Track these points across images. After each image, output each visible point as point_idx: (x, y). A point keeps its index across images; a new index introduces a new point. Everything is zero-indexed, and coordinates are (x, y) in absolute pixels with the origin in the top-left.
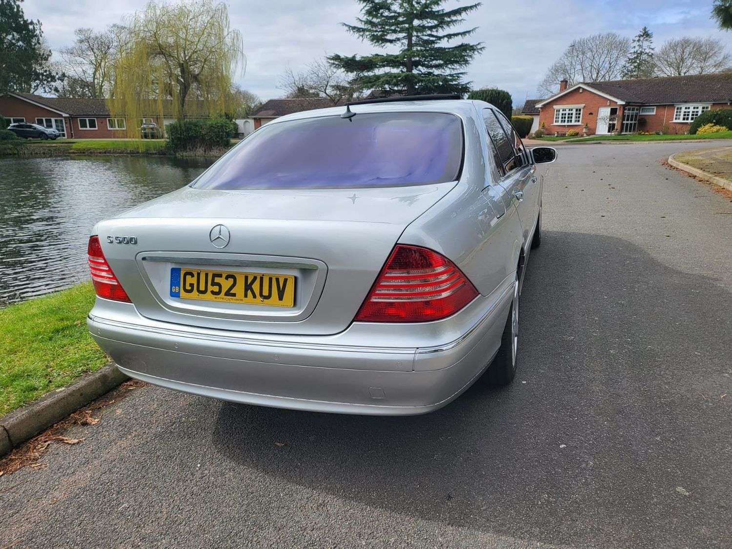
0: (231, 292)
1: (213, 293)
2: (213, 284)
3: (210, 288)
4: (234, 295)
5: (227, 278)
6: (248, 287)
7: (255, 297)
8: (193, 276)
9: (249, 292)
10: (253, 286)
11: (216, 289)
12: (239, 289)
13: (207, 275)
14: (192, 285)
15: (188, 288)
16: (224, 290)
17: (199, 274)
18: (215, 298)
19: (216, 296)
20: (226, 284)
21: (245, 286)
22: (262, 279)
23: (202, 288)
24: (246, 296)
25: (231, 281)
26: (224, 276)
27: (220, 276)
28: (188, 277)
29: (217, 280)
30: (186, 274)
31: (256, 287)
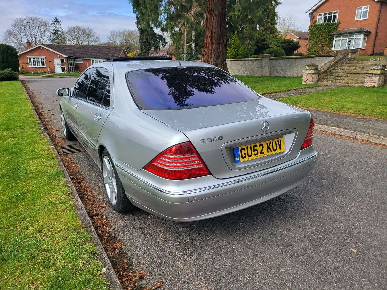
0: (262, 152)
1: (255, 155)
2: (254, 150)
3: (253, 153)
4: (263, 153)
5: (259, 146)
6: (268, 148)
7: (271, 151)
8: (244, 149)
9: (269, 150)
10: (270, 147)
11: (256, 152)
12: (265, 150)
13: (251, 147)
14: (245, 154)
15: (244, 156)
16: (259, 152)
17: (247, 148)
18: (256, 157)
19: (257, 156)
20: (259, 149)
21: (267, 148)
22: (272, 142)
23: (250, 154)
24: (268, 152)
25: (261, 147)
26: (258, 146)
27: (256, 146)
28: (243, 151)
29: (256, 148)
30: (242, 149)
31: (271, 147)
